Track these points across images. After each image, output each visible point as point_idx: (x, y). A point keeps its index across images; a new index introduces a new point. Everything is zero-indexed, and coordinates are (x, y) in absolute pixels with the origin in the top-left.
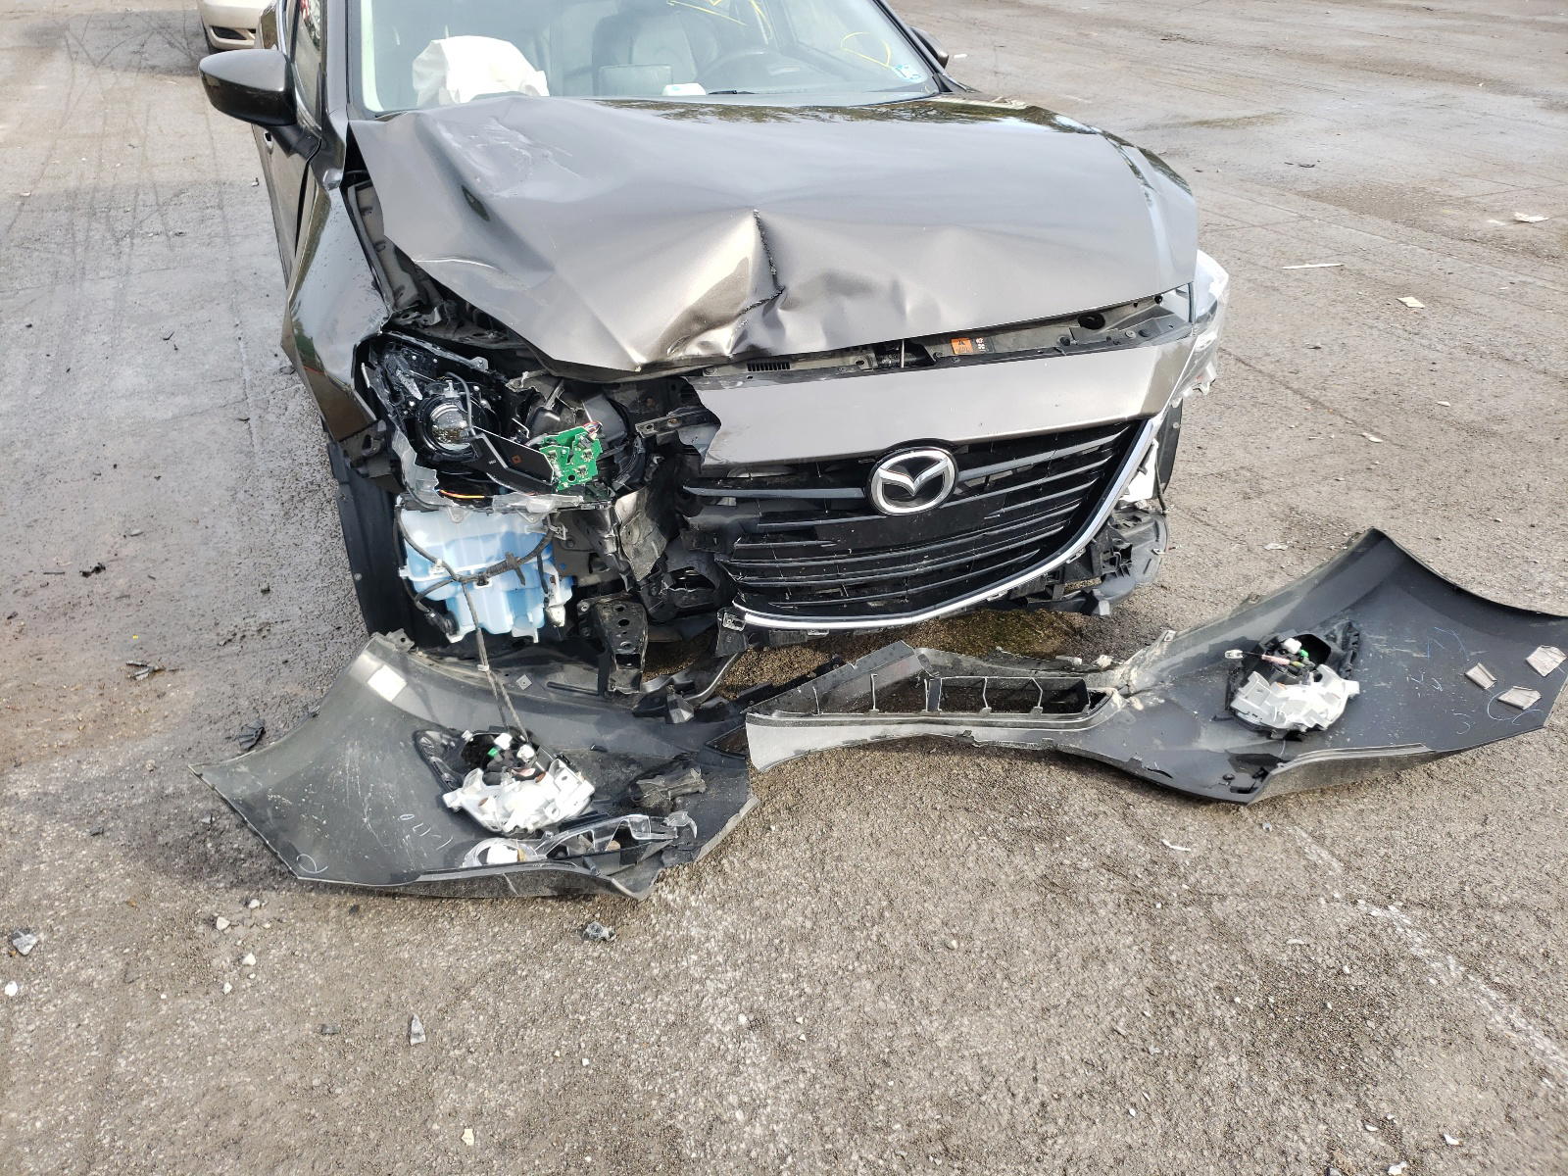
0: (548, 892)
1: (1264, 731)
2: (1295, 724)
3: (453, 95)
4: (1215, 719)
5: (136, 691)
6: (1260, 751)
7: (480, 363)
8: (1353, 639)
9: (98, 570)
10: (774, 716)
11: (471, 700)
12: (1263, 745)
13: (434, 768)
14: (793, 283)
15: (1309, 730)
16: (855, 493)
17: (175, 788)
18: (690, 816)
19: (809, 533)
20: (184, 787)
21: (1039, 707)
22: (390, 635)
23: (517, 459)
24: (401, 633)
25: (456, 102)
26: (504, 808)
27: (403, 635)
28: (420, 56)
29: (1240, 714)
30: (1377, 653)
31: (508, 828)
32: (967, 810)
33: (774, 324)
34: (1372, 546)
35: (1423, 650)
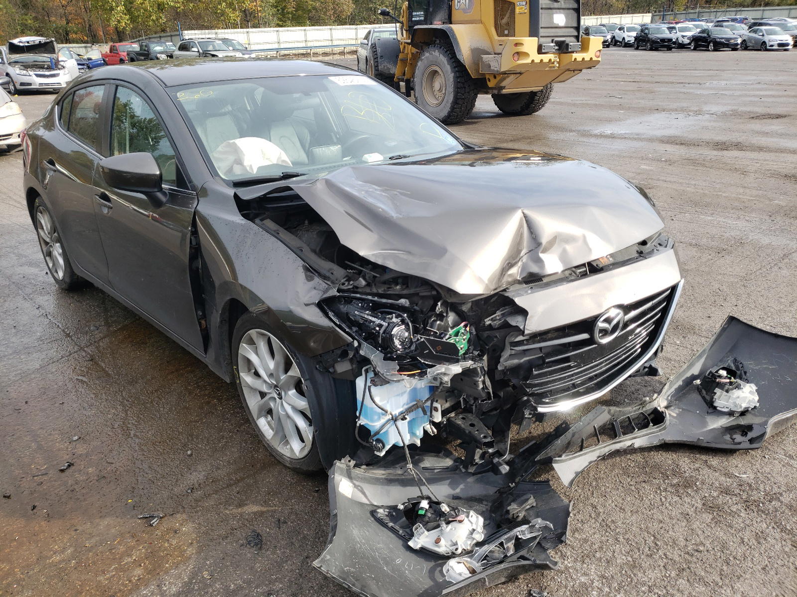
0: (503, 580)
1: (731, 413)
2: (745, 408)
3: (248, 168)
4: (708, 413)
5: (158, 532)
6: (734, 423)
7: (403, 302)
8: (741, 366)
9: (70, 465)
10: (563, 457)
11: (386, 487)
12: (732, 420)
13: (392, 530)
14: (544, 240)
15: (752, 409)
16: (585, 336)
17: (235, 585)
18: (543, 519)
19: (567, 360)
20: (240, 582)
21: (651, 424)
22: (343, 461)
23: (439, 348)
24: (348, 458)
25: (250, 171)
26: (451, 541)
27: (349, 459)
28: (218, 149)
29: (718, 408)
30: (753, 370)
31: (459, 551)
32: (644, 482)
33: (539, 261)
34: (730, 323)
35: (773, 364)
